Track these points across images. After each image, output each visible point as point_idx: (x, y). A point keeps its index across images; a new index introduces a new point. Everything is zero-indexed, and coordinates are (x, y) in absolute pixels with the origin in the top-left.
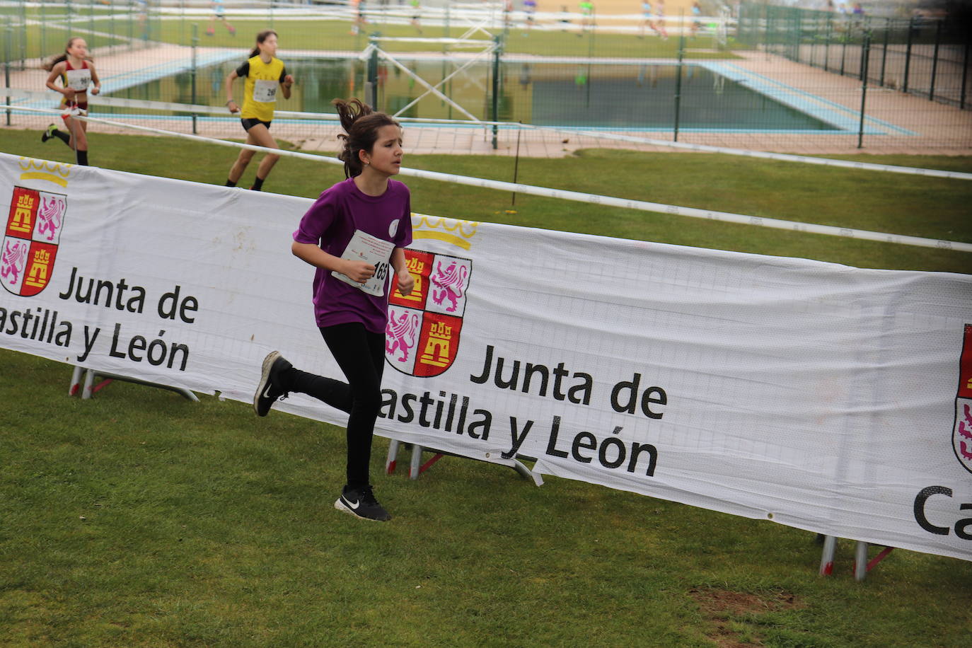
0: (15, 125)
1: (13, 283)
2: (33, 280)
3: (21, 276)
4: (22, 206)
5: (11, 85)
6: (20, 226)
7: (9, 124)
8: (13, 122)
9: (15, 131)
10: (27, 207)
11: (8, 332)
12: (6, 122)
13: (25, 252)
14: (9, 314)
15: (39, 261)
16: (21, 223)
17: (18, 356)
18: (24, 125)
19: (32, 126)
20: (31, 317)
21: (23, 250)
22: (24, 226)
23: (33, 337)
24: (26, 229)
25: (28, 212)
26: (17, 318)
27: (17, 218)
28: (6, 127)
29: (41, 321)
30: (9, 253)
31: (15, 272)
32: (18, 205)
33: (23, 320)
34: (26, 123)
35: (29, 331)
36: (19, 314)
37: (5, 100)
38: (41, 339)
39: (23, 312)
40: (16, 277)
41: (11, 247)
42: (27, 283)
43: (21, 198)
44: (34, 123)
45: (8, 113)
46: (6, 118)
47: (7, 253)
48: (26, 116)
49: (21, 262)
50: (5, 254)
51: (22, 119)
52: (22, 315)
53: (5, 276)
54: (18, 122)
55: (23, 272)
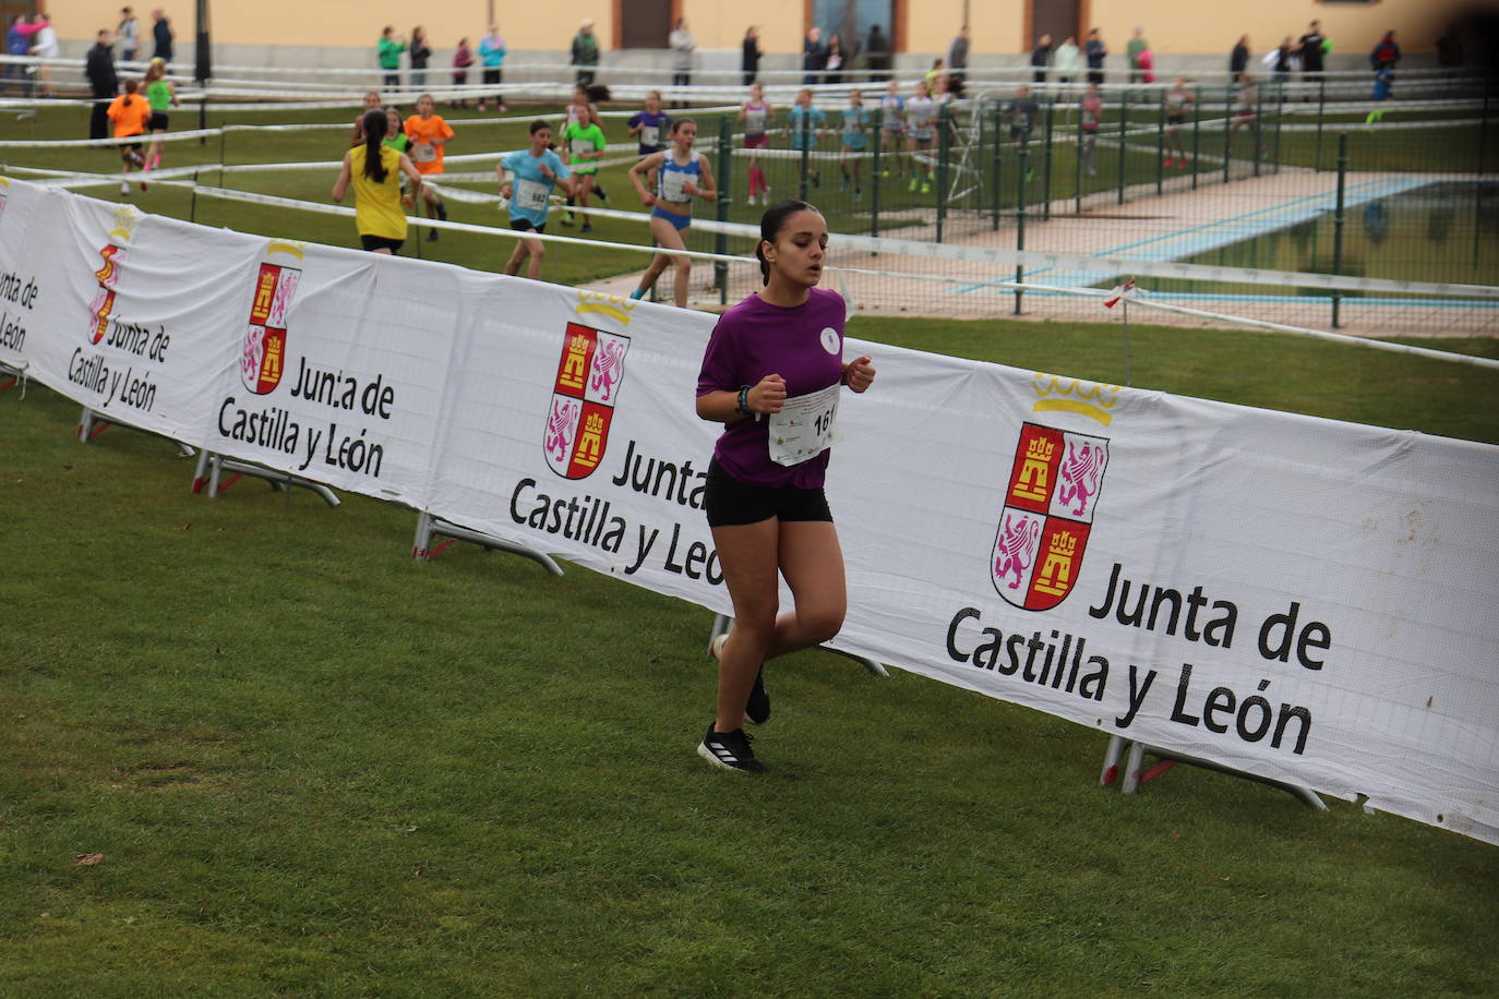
0: (1029, 314)
1: (1013, 586)
2: (1047, 582)
3: (1027, 575)
4: (1035, 456)
5: (1026, 246)
6: (1030, 490)
7: (1018, 312)
8: (1025, 308)
9: (1026, 324)
10: (1042, 457)
11: (1003, 670)
12: (1013, 309)
13: (1036, 535)
14: (1005, 639)
15: (1058, 550)
16: (1032, 486)
17: (1016, 711)
18: (1043, 313)
19: (1056, 315)
20: (1041, 646)
21: (1033, 532)
22: (1036, 490)
23: (1043, 681)
24: (1038, 496)
25: (1043, 467)
26: (1017, 647)
27: (1025, 477)
28: (1012, 318)
29: (1058, 653)
30: (1010, 535)
31: (1018, 568)
32: (1028, 454)
33: (1028, 650)
34: (1046, 310)
35: (1037, 670)
36: (1020, 639)
37: (1014, 273)
38: (1056, 685)
39: (1029, 636)
40: (1019, 576)
41: (1013, 525)
42: (1038, 588)
43: (1033, 442)
44: (1060, 310)
45: (1019, 293)
46: (1014, 302)
47: (1006, 536)
48: (1047, 298)
49: (1029, 550)
50: (1002, 537)
51: (1040, 303)
52: (1026, 643)
53: (1002, 574)
54: (1033, 309)
55: (1031, 568)
